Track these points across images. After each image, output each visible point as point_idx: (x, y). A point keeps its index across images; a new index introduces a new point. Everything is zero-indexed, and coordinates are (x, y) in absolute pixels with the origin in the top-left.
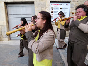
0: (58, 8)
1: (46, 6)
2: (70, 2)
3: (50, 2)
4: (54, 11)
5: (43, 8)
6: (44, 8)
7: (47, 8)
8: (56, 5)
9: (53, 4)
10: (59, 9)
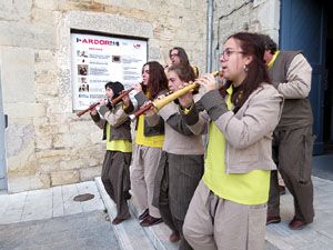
0: (107, 57)
1: (52, 44)
2: (146, 40)
3: (73, 31)
4: (90, 66)
5: (40, 52)
6: (47, 52)
7: (58, 53)
8: (99, 46)
9: (85, 41)
10: (111, 59)
